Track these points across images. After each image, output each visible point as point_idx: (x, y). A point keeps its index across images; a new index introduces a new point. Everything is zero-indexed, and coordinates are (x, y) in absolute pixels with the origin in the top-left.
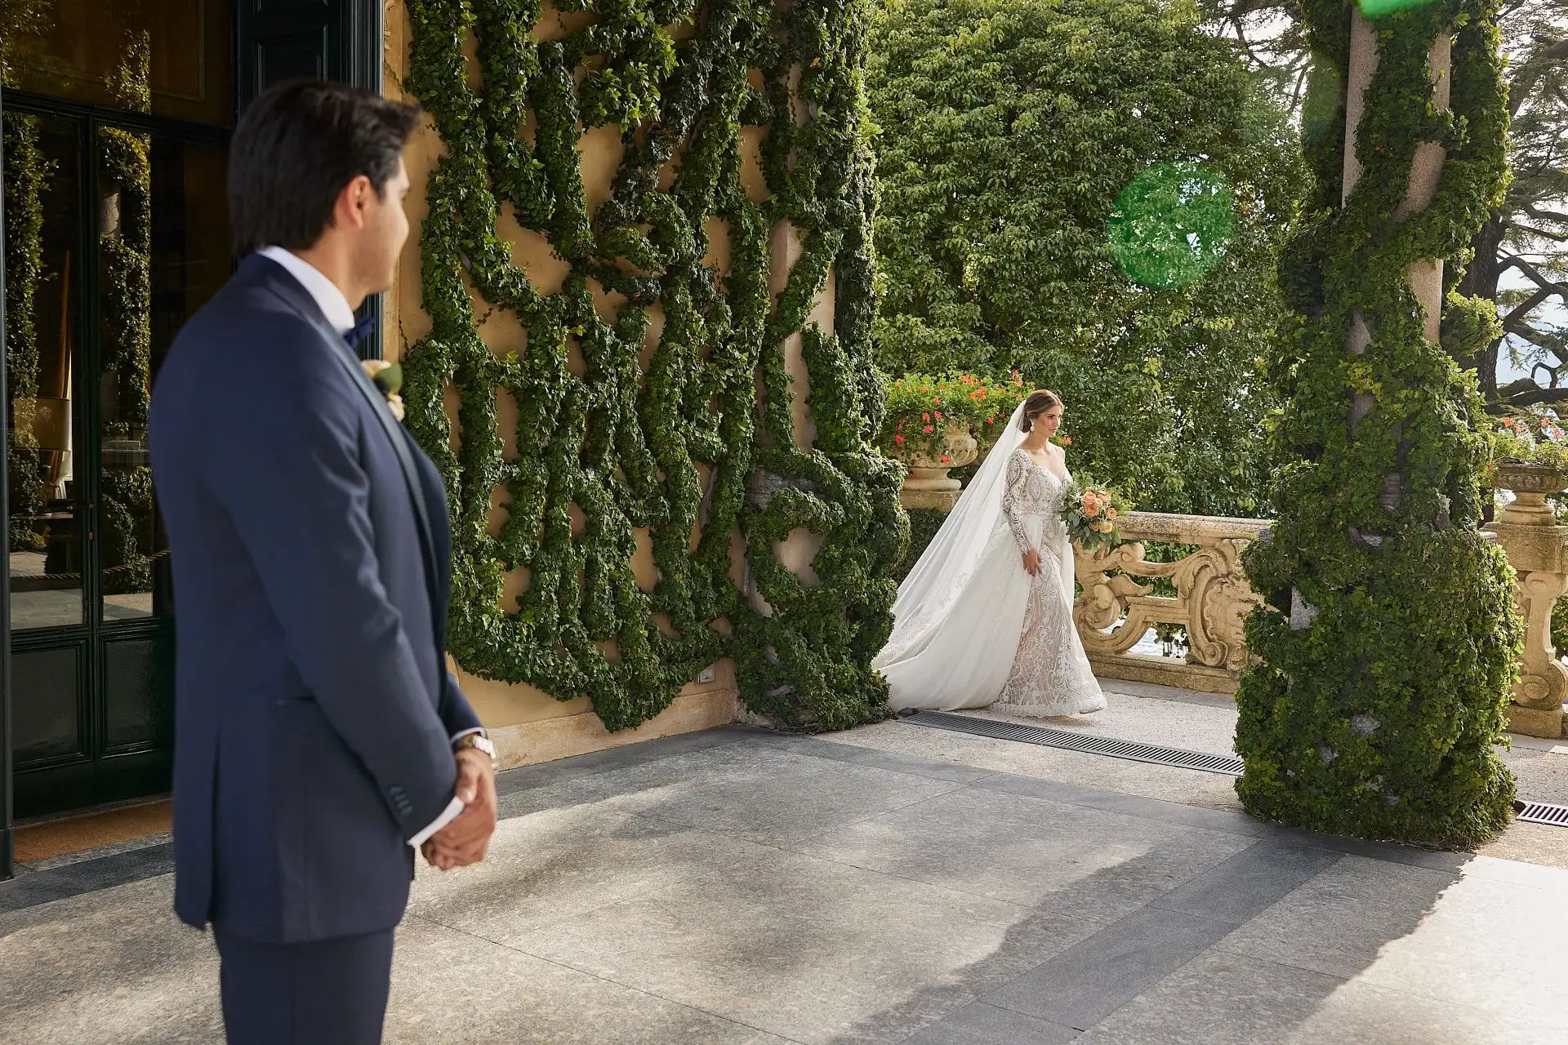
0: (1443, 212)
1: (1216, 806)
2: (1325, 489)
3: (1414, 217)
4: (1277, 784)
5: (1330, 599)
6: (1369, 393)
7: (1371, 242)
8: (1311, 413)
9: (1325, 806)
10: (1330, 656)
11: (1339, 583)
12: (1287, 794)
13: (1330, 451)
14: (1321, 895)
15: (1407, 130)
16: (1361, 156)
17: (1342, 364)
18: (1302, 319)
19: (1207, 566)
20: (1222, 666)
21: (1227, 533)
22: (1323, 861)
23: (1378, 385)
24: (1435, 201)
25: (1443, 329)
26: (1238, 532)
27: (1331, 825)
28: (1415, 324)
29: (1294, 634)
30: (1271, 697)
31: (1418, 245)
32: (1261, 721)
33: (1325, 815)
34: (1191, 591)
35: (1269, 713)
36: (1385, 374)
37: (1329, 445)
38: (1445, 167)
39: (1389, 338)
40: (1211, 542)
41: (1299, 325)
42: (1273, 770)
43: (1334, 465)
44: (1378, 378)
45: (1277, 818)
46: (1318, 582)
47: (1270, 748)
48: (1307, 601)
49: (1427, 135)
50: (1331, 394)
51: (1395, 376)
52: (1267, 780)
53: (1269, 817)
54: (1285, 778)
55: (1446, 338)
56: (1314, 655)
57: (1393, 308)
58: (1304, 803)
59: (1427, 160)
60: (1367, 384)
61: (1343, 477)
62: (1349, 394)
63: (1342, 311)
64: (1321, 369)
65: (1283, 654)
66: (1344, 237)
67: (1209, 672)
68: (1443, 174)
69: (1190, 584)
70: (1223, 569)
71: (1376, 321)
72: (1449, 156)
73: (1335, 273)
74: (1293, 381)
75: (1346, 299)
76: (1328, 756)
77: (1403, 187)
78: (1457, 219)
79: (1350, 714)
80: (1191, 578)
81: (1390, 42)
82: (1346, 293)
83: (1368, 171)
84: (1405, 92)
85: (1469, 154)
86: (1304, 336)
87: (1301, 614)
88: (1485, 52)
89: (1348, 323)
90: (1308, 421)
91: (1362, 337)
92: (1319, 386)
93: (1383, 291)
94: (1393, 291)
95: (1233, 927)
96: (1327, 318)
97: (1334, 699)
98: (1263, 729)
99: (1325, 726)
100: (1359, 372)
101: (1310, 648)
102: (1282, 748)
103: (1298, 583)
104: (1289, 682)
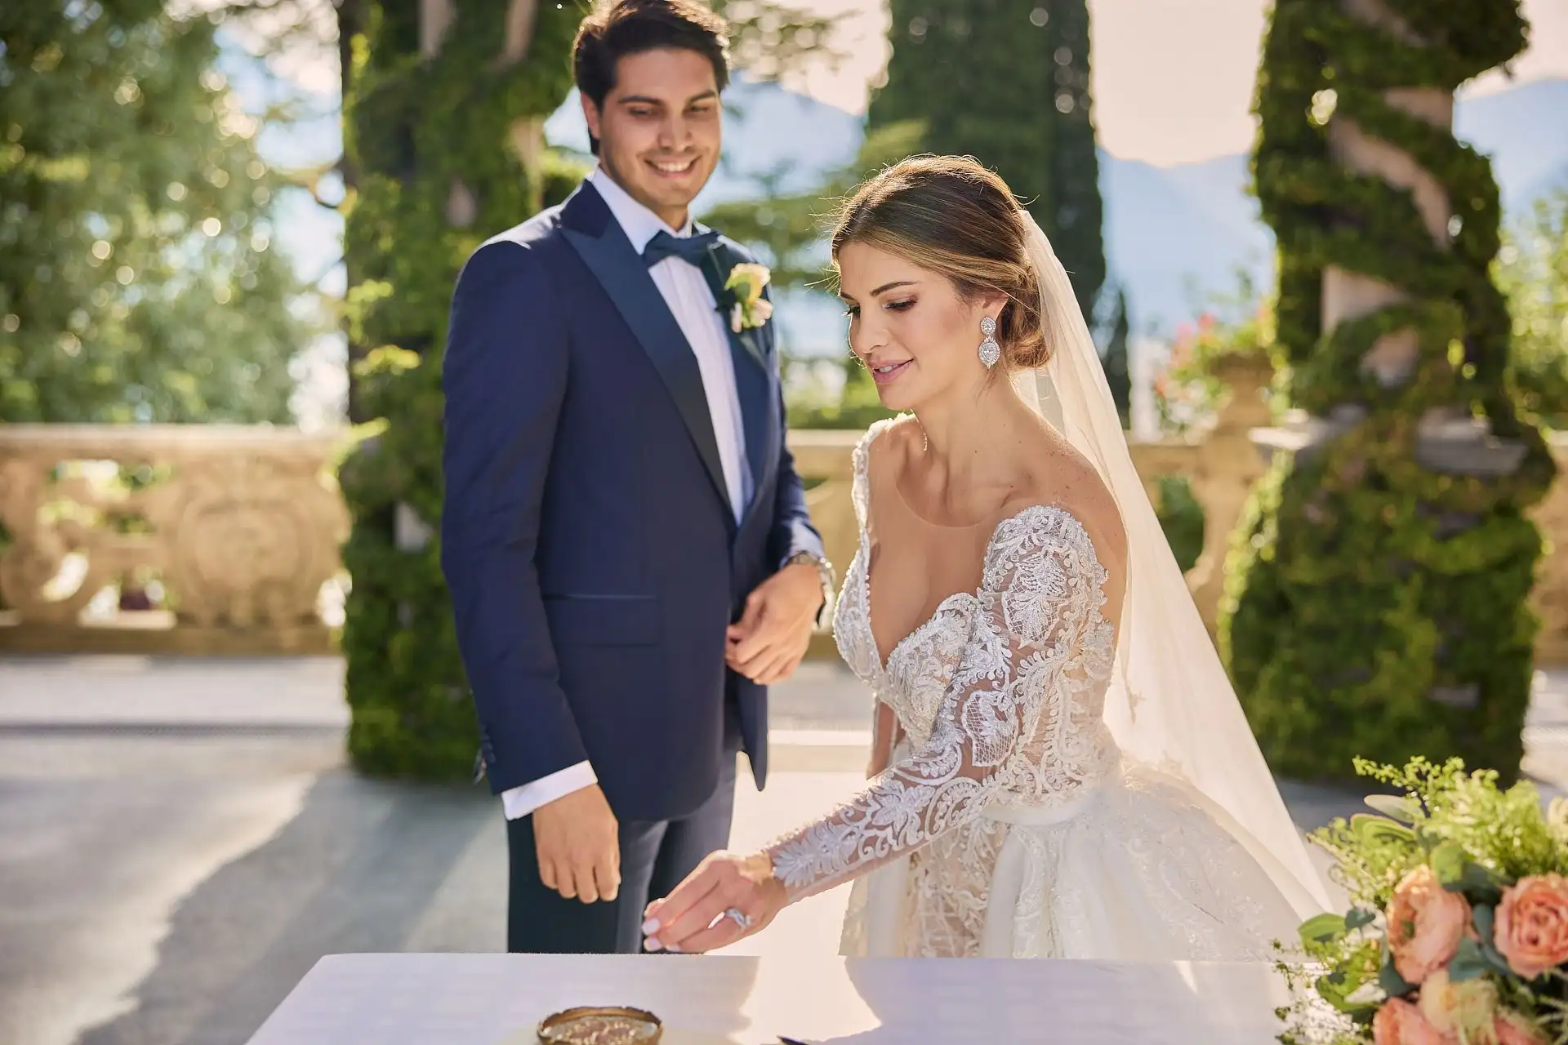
0: (548, 68)
1: (325, 773)
3: (515, 72)
4: (404, 733)
7: (469, 97)
8: (417, 299)
12: (416, 744)
17: (445, 238)
18: (393, 186)
20: (224, 621)
21: (219, 448)
24: (533, 52)
26: (237, 448)
29: (409, 556)
30: (386, 635)
32: (376, 664)
35: (382, 652)
41: (389, 195)
42: (394, 717)
45: (405, 773)
47: (388, 693)
48: (423, 518)
52: (389, 731)
53: (395, 773)
54: (410, 728)
56: (435, 578)
57: (502, 176)
58: (438, 749)
63: (440, 177)
64: (423, 245)
65: (400, 580)
66: (438, 92)
67: (205, 631)
71: (480, 189)
73: (432, 133)
74: (385, 257)
75: (445, 163)
77: (504, 33)
82: (446, 156)
83: (465, 14)
86: (399, 206)
87: (411, 530)
89: (446, 192)
90: (414, 307)
91: (463, 208)
92: (421, 265)
93: (490, 154)
94: (500, 153)
96: (426, 186)
98: (381, 673)
101: (430, 571)
102: (403, 694)
103: (408, 497)
104: (406, 613)
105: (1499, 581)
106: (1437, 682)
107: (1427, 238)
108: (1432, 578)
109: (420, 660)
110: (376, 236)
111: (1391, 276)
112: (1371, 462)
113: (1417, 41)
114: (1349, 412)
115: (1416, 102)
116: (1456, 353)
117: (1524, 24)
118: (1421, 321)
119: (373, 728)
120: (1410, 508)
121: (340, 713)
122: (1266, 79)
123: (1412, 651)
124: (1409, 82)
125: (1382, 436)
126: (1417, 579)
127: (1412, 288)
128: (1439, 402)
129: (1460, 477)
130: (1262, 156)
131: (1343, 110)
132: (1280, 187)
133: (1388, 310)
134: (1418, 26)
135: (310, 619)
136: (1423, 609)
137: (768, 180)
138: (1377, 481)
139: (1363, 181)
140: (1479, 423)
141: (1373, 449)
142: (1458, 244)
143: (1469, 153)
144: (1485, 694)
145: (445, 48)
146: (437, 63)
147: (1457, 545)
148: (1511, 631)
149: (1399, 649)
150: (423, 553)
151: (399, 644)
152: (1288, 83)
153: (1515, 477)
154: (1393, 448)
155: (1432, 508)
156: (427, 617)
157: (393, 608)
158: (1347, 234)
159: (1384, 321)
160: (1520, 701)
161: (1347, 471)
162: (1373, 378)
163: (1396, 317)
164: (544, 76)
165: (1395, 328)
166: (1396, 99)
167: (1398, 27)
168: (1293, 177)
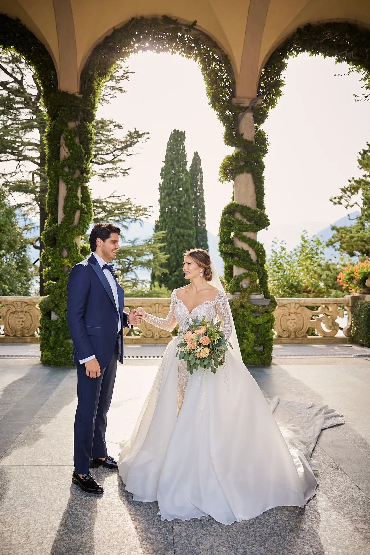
0: (82, 226)
1: (36, 365)
2: (60, 287)
3: (75, 227)
4: (52, 357)
5: (62, 313)
6: (68, 266)
7: (67, 232)
8: (56, 270)
9: (63, 360)
10: (62, 326)
11: (64, 309)
12: (54, 359)
13: (61, 279)
14: (71, 377)
15: (74, 207)
16: (64, 212)
17: (62, 259)
18: (52, 249)
19: (9, 310)
20: (15, 336)
21: (15, 300)
22: (67, 371)
23: (71, 264)
24: (79, 223)
25: (82, 251)
26: (18, 300)
27: (65, 365)
28: (77, 250)
29: (54, 322)
30: (49, 337)
31: (77, 233)
32: (46, 343)
33: (64, 362)
34: (5, 316)
35: (48, 341)
36: (72, 261)
37: (60, 278)
38: (81, 215)
39: (72, 253)
40: (10, 303)
41: (51, 250)
42: (50, 354)
43: (62, 282)
44: (70, 262)
45: (52, 365)
46: (59, 309)
47: (49, 349)
48: (56, 314)
49: (78, 209)
50: (60, 266)
51: (74, 262)
52: (49, 356)
53: (50, 365)
54: (53, 356)
55: (83, 253)
56: (59, 326)
57: (73, 247)
58: (59, 360)
59: (78, 214)
60: (68, 264)
61: (64, 284)
62: (63, 266)
63: (61, 247)
64: (57, 260)
65: (52, 326)
66: (61, 231)
67: (11, 338)
68: (80, 217)
69: (5, 315)
70: (14, 310)
71: (69, 249)
72: (81, 213)
73: (60, 239)
74: (50, 263)
75: (62, 244)
76: (62, 349)
77: (74, 220)
78: (85, 227)
79: (67, 338)
80: (5, 313)
81: (70, 188)
82: (62, 243)
83: (66, 216)
84: (74, 199)
85: (86, 213)
86: (52, 253)
87: (54, 317)
88: (87, 190)
89: (62, 250)
90: (55, 272)
91: (65, 253)
92: (57, 264)
93: (71, 243)
94: (73, 243)
95: (58, 384)
96: (58, 249)
97: (63, 336)
98: (47, 345)
99: (62, 342)
100: (66, 261)
101: (58, 324)
102: (52, 349)
103: (53, 310)
104: (53, 333)
105: (266, 326)
106: (254, 346)
107: (252, 260)
108: (253, 325)
109: (55, 343)
110: (48, 258)
111: (245, 268)
112: (241, 303)
113: (248, 223)
114: (238, 293)
115: (249, 235)
116: (258, 282)
117: (268, 220)
118: (250, 275)
119: (46, 356)
120: (249, 312)
121: (39, 353)
122: (221, 229)
123: (250, 339)
124: (246, 231)
125: (243, 298)
126: (251, 326)
127: (248, 269)
128: (254, 292)
129: (258, 306)
130: (220, 243)
131: (235, 235)
132: (224, 250)
133: (244, 274)
134: (248, 220)
135: (33, 335)
136: (252, 331)
137: (133, 242)
138: (242, 306)
139: (239, 249)
140: (263, 295)
141: (241, 301)
142: (258, 261)
143: (259, 244)
144: (264, 348)
145: (62, 222)
146: (61, 225)
147: (258, 318)
148: (269, 335)
149: (248, 339)
150: (57, 321)
151: (51, 339)
152: (225, 230)
153: (269, 305)
154: (245, 300)
155: (254, 312)
156: (57, 333)
157: (50, 332)
158: (236, 259)
159: (243, 276)
160: (271, 349)
161: (237, 305)
162: (242, 286)
163: (246, 276)
164: (81, 227)
165: (246, 277)
166: (245, 234)
167: (245, 220)
168: (226, 248)
